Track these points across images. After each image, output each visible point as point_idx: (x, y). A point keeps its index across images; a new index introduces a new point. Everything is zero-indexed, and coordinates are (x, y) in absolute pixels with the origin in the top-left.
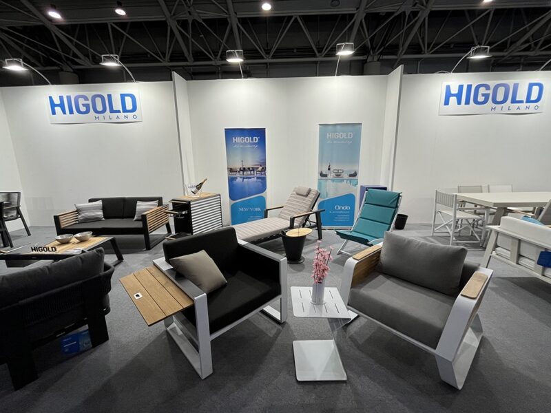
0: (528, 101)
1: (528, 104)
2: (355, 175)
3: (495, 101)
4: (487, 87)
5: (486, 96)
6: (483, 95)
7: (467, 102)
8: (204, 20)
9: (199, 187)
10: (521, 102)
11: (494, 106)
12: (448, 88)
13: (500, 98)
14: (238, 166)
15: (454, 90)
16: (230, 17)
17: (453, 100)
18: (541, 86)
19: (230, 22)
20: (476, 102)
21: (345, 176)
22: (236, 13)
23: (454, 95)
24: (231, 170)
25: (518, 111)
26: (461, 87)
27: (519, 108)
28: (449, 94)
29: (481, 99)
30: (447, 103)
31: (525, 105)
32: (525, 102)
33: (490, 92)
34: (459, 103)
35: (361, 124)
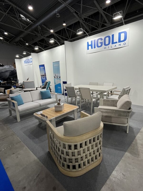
0: (120, 41)
1: (120, 43)
2: (60, 77)
3: (105, 45)
4: (101, 39)
5: (101, 43)
6: (100, 43)
7: (95, 47)
8: (88, 17)
9: (28, 79)
10: (116, 43)
11: (105, 47)
12: (88, 43)
13: (107, 43)
14: (42, 75)
15: (90, 44)
16: (99, 10)
17: (90, 47)
18: (125, 33)
19: (99, 12)
20: (98, 46)
21: (59, 77)
22: (101, 8)
23: (90, 45)
24: (41, 76)
25: (116, 47)
26: (92, 42)
27: (115, 46)
28: (88, 45)
29: (99, 45)
30: (88, 49)
31: (118, 44)
32: (118, 42)
33: (103, 41)
34: (92, 48)
35: (59, 61)
